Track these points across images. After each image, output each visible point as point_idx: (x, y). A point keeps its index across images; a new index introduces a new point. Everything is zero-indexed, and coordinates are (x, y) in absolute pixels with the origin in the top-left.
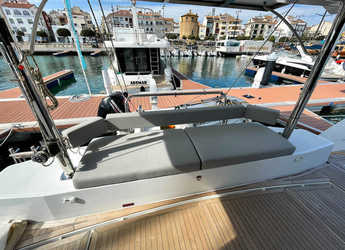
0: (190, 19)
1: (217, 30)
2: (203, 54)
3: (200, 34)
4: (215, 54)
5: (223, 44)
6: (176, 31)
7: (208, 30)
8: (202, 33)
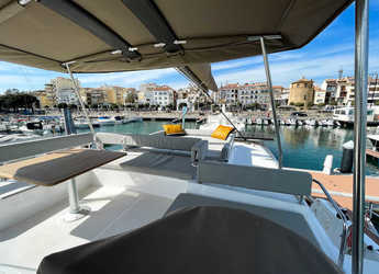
0: (302, 85)
1: (343, 94)
2: (313, 122)
3: (316, 99)
4: (330, 123)
5: (343, 113)
6: (284, 97)
7: (328, 95)
8: (320, 97)
